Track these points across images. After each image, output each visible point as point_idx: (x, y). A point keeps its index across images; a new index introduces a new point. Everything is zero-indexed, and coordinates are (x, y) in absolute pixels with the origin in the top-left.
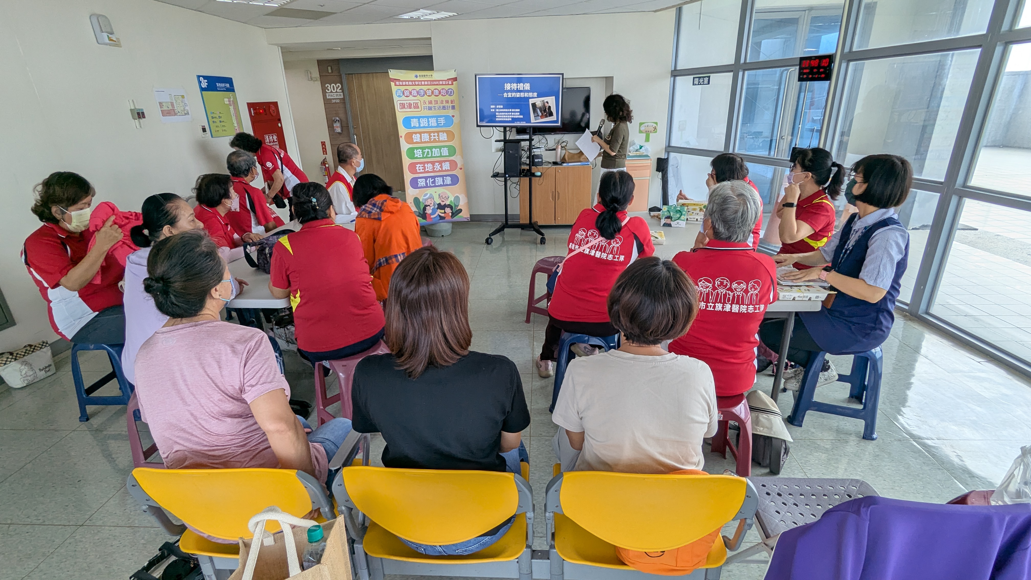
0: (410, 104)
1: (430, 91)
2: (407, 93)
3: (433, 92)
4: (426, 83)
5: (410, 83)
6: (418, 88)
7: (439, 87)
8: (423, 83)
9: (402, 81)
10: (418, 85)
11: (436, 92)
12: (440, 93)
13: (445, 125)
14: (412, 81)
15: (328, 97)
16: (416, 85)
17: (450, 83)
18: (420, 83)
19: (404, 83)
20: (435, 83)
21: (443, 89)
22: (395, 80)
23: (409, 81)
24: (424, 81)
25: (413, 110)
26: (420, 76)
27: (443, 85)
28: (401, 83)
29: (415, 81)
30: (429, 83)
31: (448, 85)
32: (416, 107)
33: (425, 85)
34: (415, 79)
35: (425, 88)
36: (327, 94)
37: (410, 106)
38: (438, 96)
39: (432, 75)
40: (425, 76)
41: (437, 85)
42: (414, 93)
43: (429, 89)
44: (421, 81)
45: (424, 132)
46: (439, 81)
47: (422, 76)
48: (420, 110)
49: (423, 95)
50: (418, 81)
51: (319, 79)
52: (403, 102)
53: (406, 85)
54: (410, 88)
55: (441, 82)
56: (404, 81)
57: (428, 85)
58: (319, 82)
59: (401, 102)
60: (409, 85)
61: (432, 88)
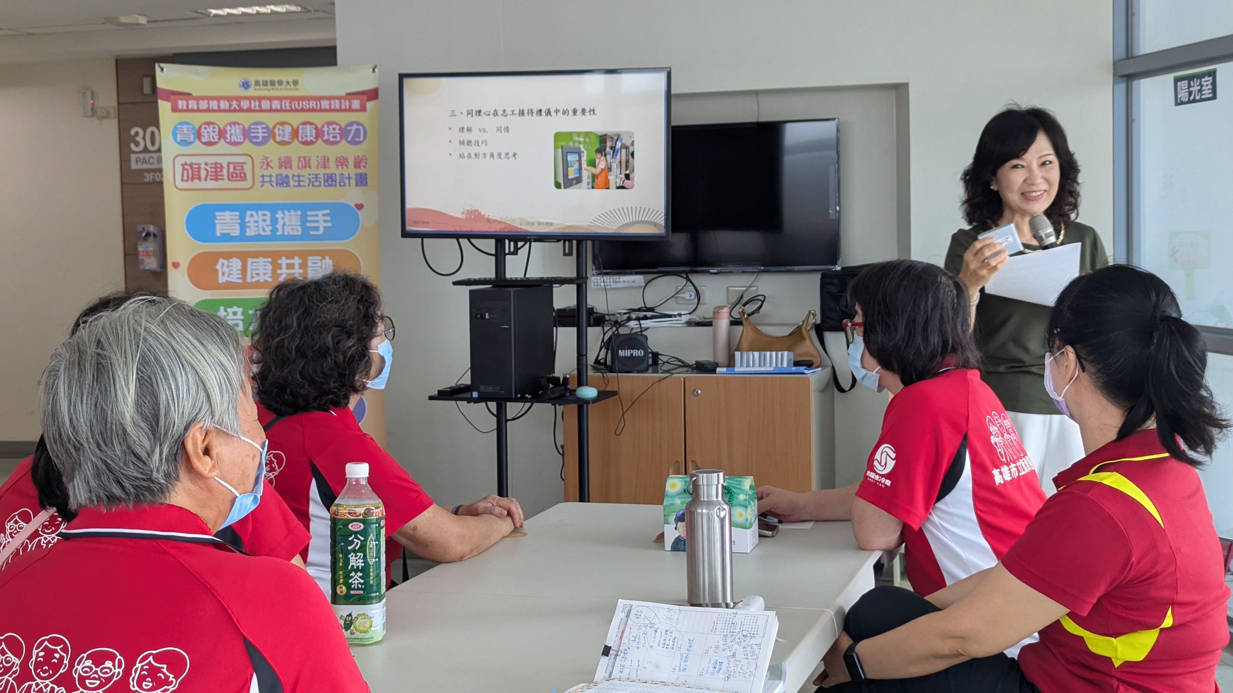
0: (218, 167)
1: (288, 129)
2: (209, 134)
3: (295, 133)
4: (276, 104)
5: (224, 105)
6: (247, 119)
7: (319, 119)
8: (265, 104)
9: (198, 99)
10: (249, 110)
11: (309, 133)
12: (319, 133)
13: (328, 234)
14: (229, 99)
15: (134, 166)
16: (241, 110)
17: (356, 104)
18: (255, 104)
19: (203, 105)
20: (306, 105)
21: (329, 124)
22: (173, 95)
23: (218, 99)
24: (271, 99)
25: (225, 183)
26: (257, 83)
27: (330, 110)
28: (192, 104)
29: (239, 99)
30: (286, 104)
31: (350, 110)
32: (238, 174)
33: (271, 110)
34: (242, 92)
35: (271, 119)
36: (133, 157)
37: (216, 172)
38: (312, 143)
39: (296, 83)
40: (273, 83)
41: (313, 110)
42: (235, 133)
43: (282, 124)
44: (260, 99)
45: (256, 254)
46: (318, 99)
47: (265, 83)
48: (247, 184)
49: (265, 141)
50: (249, 98)
51: (113, 113)
52: (194, 160)
53: (208, 110)
54: (221, 120)
55: (325, 104)
56: (203, 98)
57: (281, 110)
58: (116, 122)
59: (189, 160)
60: (219, 110)
61: (295, 119)
